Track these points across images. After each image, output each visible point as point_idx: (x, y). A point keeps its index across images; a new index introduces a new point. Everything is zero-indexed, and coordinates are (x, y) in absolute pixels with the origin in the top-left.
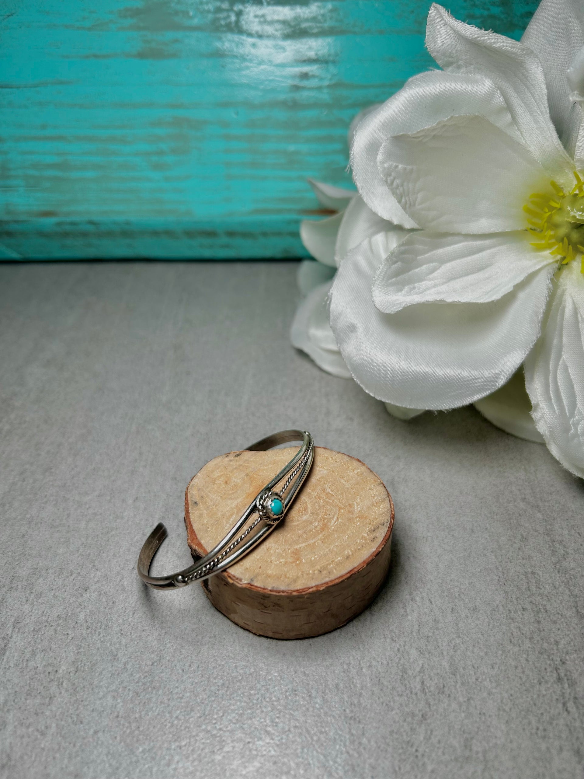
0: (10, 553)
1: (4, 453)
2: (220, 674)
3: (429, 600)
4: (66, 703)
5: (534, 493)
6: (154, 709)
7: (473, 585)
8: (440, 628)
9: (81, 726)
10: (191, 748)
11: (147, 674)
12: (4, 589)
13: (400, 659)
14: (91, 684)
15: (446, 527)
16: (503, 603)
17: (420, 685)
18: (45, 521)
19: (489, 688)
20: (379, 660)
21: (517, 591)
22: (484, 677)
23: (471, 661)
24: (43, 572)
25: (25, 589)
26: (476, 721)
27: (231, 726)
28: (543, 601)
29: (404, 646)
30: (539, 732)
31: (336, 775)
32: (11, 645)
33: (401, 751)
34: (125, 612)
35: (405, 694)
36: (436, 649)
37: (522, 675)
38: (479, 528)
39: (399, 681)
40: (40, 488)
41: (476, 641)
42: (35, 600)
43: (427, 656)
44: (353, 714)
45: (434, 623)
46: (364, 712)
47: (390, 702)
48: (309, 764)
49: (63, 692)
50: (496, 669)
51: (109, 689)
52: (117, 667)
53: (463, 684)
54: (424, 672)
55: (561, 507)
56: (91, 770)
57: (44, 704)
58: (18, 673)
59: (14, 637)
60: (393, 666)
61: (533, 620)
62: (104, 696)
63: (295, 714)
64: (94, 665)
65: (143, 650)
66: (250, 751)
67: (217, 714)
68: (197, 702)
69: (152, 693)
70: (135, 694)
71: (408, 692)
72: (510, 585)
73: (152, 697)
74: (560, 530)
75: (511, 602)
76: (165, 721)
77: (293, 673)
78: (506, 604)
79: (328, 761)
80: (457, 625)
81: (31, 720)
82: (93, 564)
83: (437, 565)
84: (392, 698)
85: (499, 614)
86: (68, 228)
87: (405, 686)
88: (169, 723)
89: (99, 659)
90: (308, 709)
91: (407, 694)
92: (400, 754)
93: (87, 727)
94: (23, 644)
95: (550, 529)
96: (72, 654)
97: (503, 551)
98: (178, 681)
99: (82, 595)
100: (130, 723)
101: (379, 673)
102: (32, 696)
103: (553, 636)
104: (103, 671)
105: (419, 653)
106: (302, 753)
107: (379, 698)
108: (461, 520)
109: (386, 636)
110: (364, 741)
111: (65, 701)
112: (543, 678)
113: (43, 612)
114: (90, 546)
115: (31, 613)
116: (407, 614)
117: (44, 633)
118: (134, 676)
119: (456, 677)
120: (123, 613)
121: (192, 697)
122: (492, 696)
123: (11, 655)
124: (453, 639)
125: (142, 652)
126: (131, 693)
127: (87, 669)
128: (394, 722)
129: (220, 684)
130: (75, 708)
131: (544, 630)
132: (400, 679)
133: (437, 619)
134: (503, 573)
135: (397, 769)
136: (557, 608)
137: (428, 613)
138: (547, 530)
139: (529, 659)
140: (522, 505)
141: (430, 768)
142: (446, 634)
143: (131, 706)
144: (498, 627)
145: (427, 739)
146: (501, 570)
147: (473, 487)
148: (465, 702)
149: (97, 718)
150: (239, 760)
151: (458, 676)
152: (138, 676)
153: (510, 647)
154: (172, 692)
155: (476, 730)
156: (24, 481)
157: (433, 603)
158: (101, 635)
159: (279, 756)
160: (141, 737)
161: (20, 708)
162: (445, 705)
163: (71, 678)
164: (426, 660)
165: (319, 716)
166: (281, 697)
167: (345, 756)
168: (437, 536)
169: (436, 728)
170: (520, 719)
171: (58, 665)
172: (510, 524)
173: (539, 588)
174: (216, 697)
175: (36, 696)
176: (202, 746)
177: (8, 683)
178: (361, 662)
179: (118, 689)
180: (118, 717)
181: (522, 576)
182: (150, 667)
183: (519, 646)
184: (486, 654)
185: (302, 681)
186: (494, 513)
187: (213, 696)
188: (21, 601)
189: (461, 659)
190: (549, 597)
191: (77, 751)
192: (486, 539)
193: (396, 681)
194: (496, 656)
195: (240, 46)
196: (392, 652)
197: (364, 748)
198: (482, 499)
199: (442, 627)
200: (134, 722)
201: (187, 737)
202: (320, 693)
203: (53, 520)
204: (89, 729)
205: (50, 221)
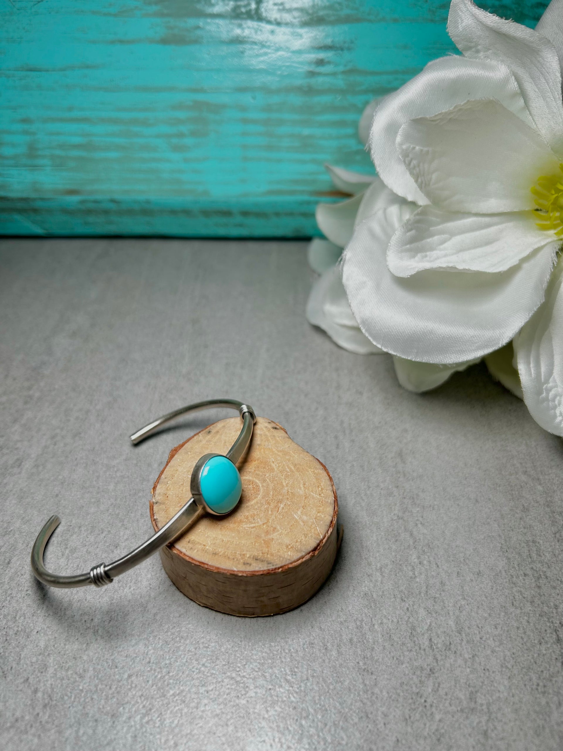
0: (45, 511)
1: (35, 418)
3: (436, 564)
5: (535, 466)
6: (182, 656)
7: (477, 551)
8: (447, 590)
9: (116, 670)
10: (217, 693)
13: (409, 618)
14: (124, 632)
15: (451, 497)
16: (506, 569)
17: (428, 642)
18: (77, 482)
19: (493, 646)
20: (389, 618)
21: (518, 558)
22: (488, 636)
23: (476, 622)
24: (76, 530)
25: (60, 545)
26: (481, 676)
27: (253, 674)
28: (543, 568)
29: (413, 606)
30: (539, 688)
31: (351, 722)
33: (410, 701)
34: (153, 568)
35: (414, 650)
36: (442, 609)
37: (523, 636)
38: (482, 498)
39: (408, 637)
40: (71, 452)
41: (480, 603)
42: (70, 554)
43: (434, 615)
44: (366, 667)
45: (441, 585)
46: (376, 665)
47: (400, 656)
48: (326, 710)
49: (98, 639)
50: (499, 630)
52: (147, 617)
53: (468, 642)
54: (431, 630)
55: (560, 480)
56: (127, 710)
57: (81, 649)
58: (57, 621)
60: (403, 624)
61: (534, 585)
62: (136, 644)
63: (312, 665)
64: (127, 615)
66: (271, 696)
67: (240, 662)
68: (222, 652)
69: (180, 642)
70: (164, 642)
71: (417, 648)
72: (512, 552)
73: (180, 646)
74: (559, 502)
75: (513, 568)
76: (193, 667)
78: (509, 570)
79: (343, 708)
80: (462, 587)
81: (70, 664)
82: (122, 523)
83: (443, 532)
84: (402, 653)
85: (501, 578)
86: (91, 206)
87: (414, 642)
88: (197, 669)
89: (131, 610)
90: (324, 661)
91: (416, 650)
92: (410, 704)
93: (121, 671)
94: (60, 594)
95: (550, 500)
96: (106, 605)
97: (505, 521)
98: (204, 631)
99: (113, 551)
100: (160, 668)
101: (390, 630)
102: (70, 642)
103: (553, 600)
104: (134, 621)
105: (427, 612)
106: (320, 699)
107: (390, 653)
108: (466, 490)
109: (396, 596)
110: (376, 690)
111: (101, 648)
112: (543, 638)
113: (78, 566)
114: (119, 507)
115: (67, 567)
116: (416, 577)
118: (163, 626)
119: (461, 636)
120: (151, 569)
121: (217, 647)
122: (495, 654)
123: (50, 604)
124: (459, 600)
126: (160, 641)
127: (119, 619)
128: (404, 675)
130: (111, 654)
131: (544, 595)
132: (410, 636)
133: (444, 582)
134: (506, 540)
135: (408, 717)
136: (556, 574)
137: (435, 576)
138: (547, 501)
139: (530, 621)
140: (524, 478)
141: (437, 717)
142: (452, 596)
143: (161, 653)
144: (501, 591)
145: (435, 691)
146: (503, 538)
147: (477, 460)
148: (470, 658)
149: (131, 663)
150: (261, 705)
151: (464, 635)
152: (167, 627)
153: (512, 609)
154: (198, 642)
155: (481, 684)
156: (55, 444)
157: (440, 567)
158: (132, 589)
159: (298, 702)
160: (171, 681)
161: (59, 653)
162: (452, 661)
163: (106, 626)
164: (433, 619)
165: (335, 667)
166: (299, 649)
167: (358, 704)
168: (443, 505)
169: (444, 681)
170: (522, 676)
171: (93, 614)
172: (512, 495)
173: (540, 556)
174: (239, 647)
175: (73, 642)
176: (227, 691)
177: (48, 630)
178: (373, 619)
179: (148, 637)
180: (149, 662)
181: (523, 544)
183: (521, 609)
184: (490, 615)
185: (318, 635)
186: (497, 484)
187: (236, 646)
189: (466, 619)
190: (549, 565)
191: (113, 693)
192: (489, 508)
193: (405, 638)
194: (499, 618)
195: (259, 33)
196: (401, 611)
197: (377, 698)
198: (485, 471)
199: (449, 590)
200: (164, 668)
201: (213, 683)
202: (335, 647)
203: (84, 482)
204: (123, 674)
205: (75, 199)
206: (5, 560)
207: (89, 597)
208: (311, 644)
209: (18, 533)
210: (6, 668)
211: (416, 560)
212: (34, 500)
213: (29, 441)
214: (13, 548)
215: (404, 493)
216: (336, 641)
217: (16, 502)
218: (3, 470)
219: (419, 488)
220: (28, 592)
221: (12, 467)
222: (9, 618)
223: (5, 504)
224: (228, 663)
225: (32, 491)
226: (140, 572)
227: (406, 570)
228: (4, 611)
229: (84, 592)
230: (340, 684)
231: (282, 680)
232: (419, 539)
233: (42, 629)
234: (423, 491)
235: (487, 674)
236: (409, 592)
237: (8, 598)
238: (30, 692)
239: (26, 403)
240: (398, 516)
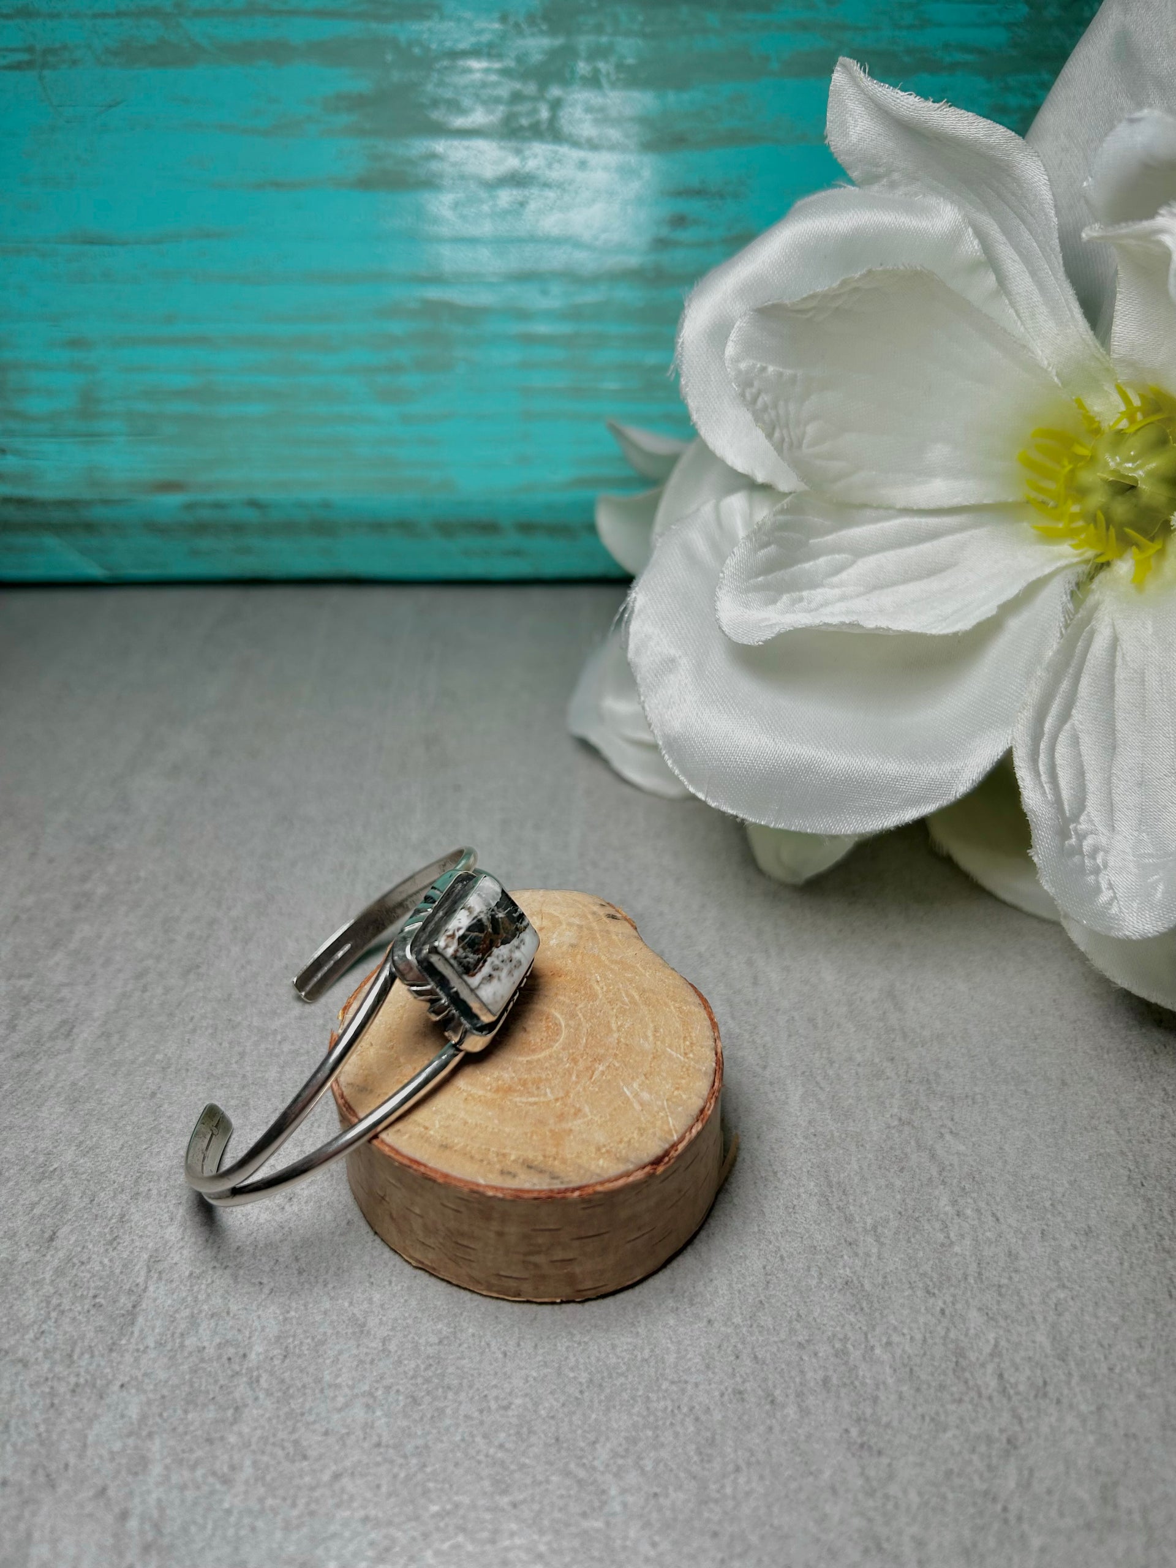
0: (129, 1128)
1: (99, 937)
2: (582, 1361)
3: (993, 1215)
4: (270, 1419)
6: (452, 1429)
7: (1079, 1186)
8: (1022, 1268)
9: (305, 1463)
10: (536, 1507)
11: (431, 1361)
12: (124, 1197)
13: (948, 1329)
14: (318, 1381)
15: (1009, 1077)
16: (1146, 1221)
17: (996, 1381)
18: (195, 1065)
19: (1139, 1384)
20: (905, 1331)
21: (1169, 1198)
22: (1125, 1364)
23: (1095, 1334)
25: (165, 1197)
29: (953, 1304)
32: (147, 1305)
33: (971, 1510)
35: (967, 1399)
36: (1018, 1310)
38: (1075, 1077)
39: (950, 1373)
40: (180, 1004)
41: (1100, 1295)
43: (1002, 1323)
44: (865, 1438)
45: (1008, 1260)
46: (887, 1434)
47: (937, 1413)
49: (261, 1395)
50: (1148, 1350)
51: (356, 1391)
52: (367, 1347)
53: (1083, 1378)
54: (1000, 1355)
57: (223, 1421)
58: (165, 1360)
59: (151, 1289)
60: (935, 1344)
62: (347, 1405)
63: (744, 1439)
64: (323, 1343)
65: (419, 1315)
66: (660, 1509)
68: (540, 1416)
69: (445, 1398)
70: (410, 1400)
71: (973, 1394)
72: (1155, 1186)
73: (446, 1407)
75: (1160, 1219)
77: (732, 1358)
78: (1152, 1222)
79: (823, 1531)
80: (1056, 1263)
81: (199, 1453)
82: (299, 1149)
83: (1001, 1148)
84: (942, 1406)
86: (206, 514)
87: (966, 1382)
89: (329, 1332)
90: (770, 1429)
91: (972, 1399)
92: (972, 1517)
93: (316, 1466)
94: (169, 1302)
96: (274, 1323)
97: (1131, 1122)
98: (496, 1373)
99: (283, 1208)
100: (405, 1457)
101: (909, 1357)
102: (196, 1405)
104: (339, 1355)
105: (985, 1318)
107: (914, 1407)
108: (1039, 1061)
109: (914, 1285)
110: (893, 1489)
111: (267, 1415)
116: (952, 1243)
117: (213, 1282)
118: (405, 1365)
119: (1067, 1365)
121: (530, 1406)
122: (1146, 1402)
123: (148, 1324)
124: (1053, 1290)
125: (416, 1317)
126: (401, 1398)
127: (306, 1352)
128: (952, 1453)
129: (584, 1381)
130: (290, 1429)
132: (954, 1371)
133: (1014, 1252)
134: (1137, 1162)
135: (969, 1545)
137: (994, 1240)
141: (1036, 1542)
142: (1036, 1281)
143: (405, 1423)
144: (1141, 1268)
145: (1025, 1485)
146: (1131, 1157)
148: (1092, 1413)
149: (337, 1448)
150: (639, 1531)
151: (1072, 1364)
152: (413, 1365)
154: (485, 1396)
155: (1122, 1467)
156: (145, 989)
157: (1002, 1220)
158: (330, 1286)
160: (431, 1485)
162: (1053, 1419)
163: (276, 1368)
164: (1001, 1332)
165: (795, 1442)
167: (857, 1522)
168: (995, 1094)
169: (1040, 1465)
171: (246, 1343)
172: (1138, 1069)
175: (205, 1405)
177: (147, 1381)
178: (869, 1336)
179: (373, 1390)
180: (379, 1445)
182: (437, 1347)
184: (1123, 1319)
185: (753, 1374)
187: (571, 1403)
188: (160, 1220)
189: (1073, 1330)
191: (300, 1517)
192: (1093, 1097)
193: (944, 1373)
194: (1145, 1324)
195: (556, 166)
196: (929, 1317)
197: (896, 1506)
198: (1075, 1022)
199: (1027, 1268)
200: (413, 1455)
201: (526, 1486)
202: (792, 1397)
203: (211, 1065)
204: (321, 1471)
205: (173, 500)
206: (43, 1232)
207: (236, 1308)
208: (739, 1393)
209: (70, 1174)
210: (53, 1467)
211: (948, 1208)
212: (104, 1105)
213: (87, 984)
214: (60, 1206)
215: (907, 1072)
216: (792, 1385)
217: (62, 1110)
218: (32, 1044)
219: (938, 1060)
220: (98, 1300)
221: (52, 1038)
222: (57, 1356)
223: (39, 1114)
224: (557, 1439)
225: (97, 1087)
226: (346, 1251)
227: (931, 1230)
228: (45, 1343)
229: (222, 1297)
230: (811, 1479)
231: (682, 1475)
232: (951, 1165)
233: (131, 1377)
234: (948, 1066)
235: (1133, 1444)
236: (942, 1275)
237: (54, 1315)
238: (109, 1519)
239: (77, 907)
240: (900, 1119)
